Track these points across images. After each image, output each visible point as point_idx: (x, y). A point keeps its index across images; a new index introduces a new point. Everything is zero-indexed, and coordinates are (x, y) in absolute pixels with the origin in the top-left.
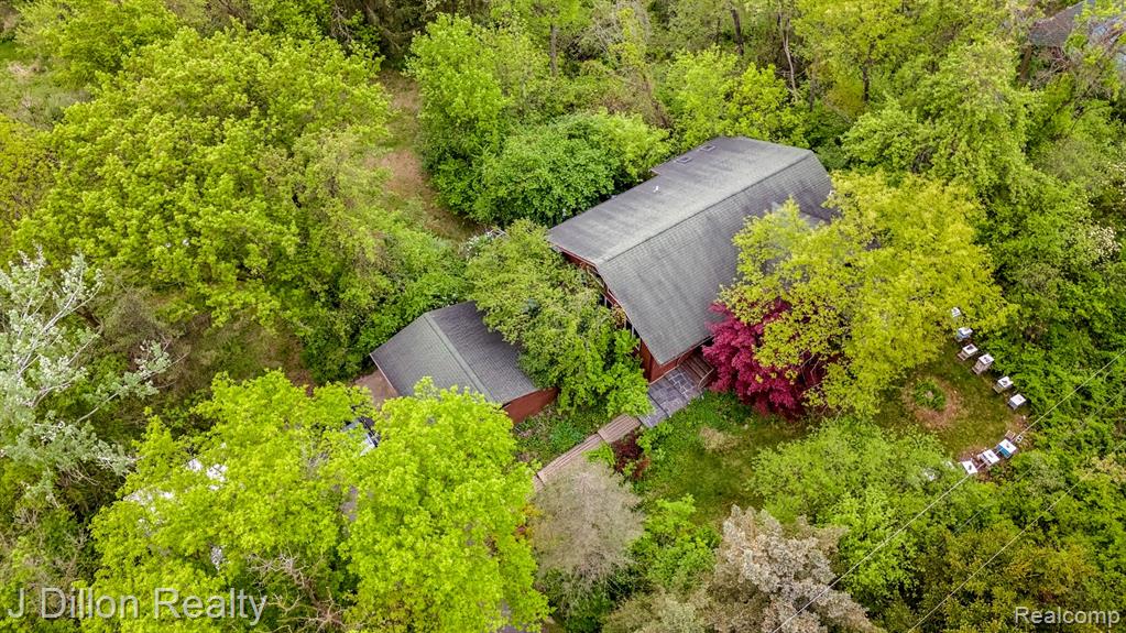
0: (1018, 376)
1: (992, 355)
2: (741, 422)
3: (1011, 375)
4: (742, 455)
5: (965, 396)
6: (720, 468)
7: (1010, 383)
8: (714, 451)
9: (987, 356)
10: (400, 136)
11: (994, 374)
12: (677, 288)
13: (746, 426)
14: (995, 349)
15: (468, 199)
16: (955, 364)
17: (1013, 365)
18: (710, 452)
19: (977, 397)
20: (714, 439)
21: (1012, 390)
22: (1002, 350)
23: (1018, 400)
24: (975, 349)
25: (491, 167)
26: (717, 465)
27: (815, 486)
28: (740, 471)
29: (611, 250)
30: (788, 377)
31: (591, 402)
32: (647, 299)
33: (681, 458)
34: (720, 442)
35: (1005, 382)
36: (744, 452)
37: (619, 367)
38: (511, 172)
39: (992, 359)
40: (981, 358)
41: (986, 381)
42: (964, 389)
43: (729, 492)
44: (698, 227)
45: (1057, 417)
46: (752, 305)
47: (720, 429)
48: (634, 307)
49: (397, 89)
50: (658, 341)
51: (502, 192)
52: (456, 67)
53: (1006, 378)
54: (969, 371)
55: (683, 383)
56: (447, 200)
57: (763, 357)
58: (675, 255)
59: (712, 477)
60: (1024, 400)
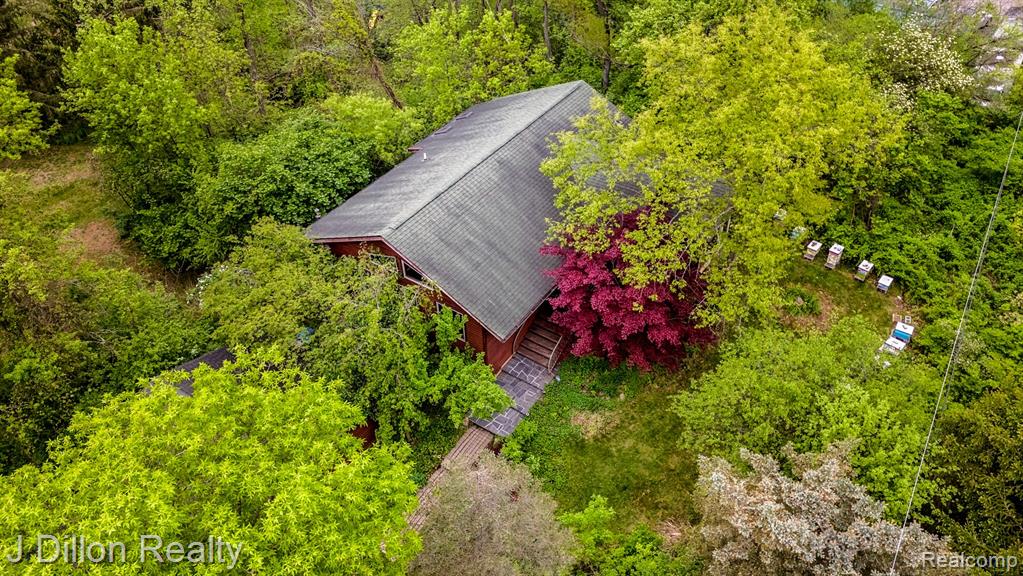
0: (876, 256)
1: (840, 244)
2: (614, 394)
3: (868, 257)
4: (631, 433)
5: (833, 294)
6: (612, 456)
7: (871, 265)
8: (596, 439)
9: (836, 245)
10: (81, 209)
11: (849, 263)
12: (491, 245)
13: (622, 396)
14: (840, 237)
15: (187, 243)
16: (806, 267)
17: (865, 246)
18: (592, 441)
19: (844, 291)
20: (590, 424)
21: (875, 274)
22: (846, 235)
23: (886, 281)
24: (819, 245)
25: (206, 186)
26: (607, 454)
27: (783, 401)
28: (637, 452)
29: (395, 219)
30: (674, 290)
31: (425, 422)
32: (460, 264)
33: (560, 461)
34: (600, 425)
35: (866, 266)
36: (631, 428)
37: (450, 360)
38: (236, 181)
39: (842, 248)
40: (832, 249)
41: (844, 273)
42: (829, 288)
43: (635, 481)
44: (490, 174)
45: (933, 285)
46: (593, 230)
47: (593, 408)
48: (447, 278)
49: (68, 164)
50: (490, 310)
51: (229, 208)
52: (132, 80)
53: (865, 262)
54: (822, 269)
55: (527, 371)
56: (157, 252)
57: (637, 276)
58: (476, 208)
59: (606, 471)
60: (891, 279)
